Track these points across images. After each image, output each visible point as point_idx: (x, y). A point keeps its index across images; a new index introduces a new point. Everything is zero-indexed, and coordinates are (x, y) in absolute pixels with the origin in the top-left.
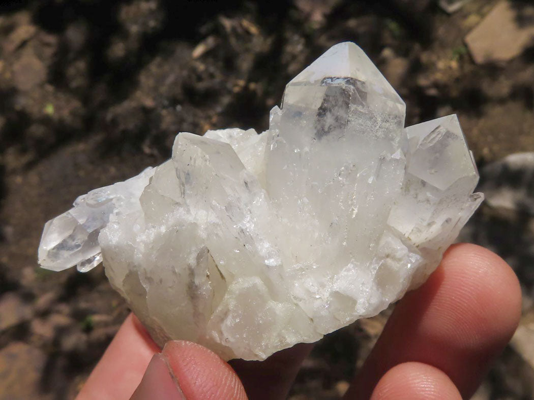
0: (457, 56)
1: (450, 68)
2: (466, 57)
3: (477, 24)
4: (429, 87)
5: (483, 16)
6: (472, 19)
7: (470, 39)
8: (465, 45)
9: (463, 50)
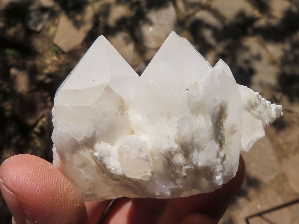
0: (54, 53)
1: (54, 61)
2: (59, 52)
3: (56, 31)
4: (46, 79)
5: (56, 26)
6: (52, 30)
7: (56, 41)
8: (56, 45)
9: (55, 48)
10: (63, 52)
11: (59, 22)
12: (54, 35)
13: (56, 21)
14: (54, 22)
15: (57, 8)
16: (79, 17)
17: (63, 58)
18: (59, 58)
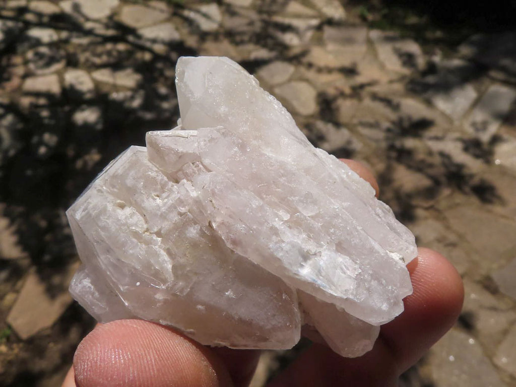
10: (19, 340)
11: (22, 287)
12: (10, 308)
13: (19, 284)
14: (14, 285)
15: (25, 262)
16: (56, 280)
17: (17, 349)
18: (11, 349)
